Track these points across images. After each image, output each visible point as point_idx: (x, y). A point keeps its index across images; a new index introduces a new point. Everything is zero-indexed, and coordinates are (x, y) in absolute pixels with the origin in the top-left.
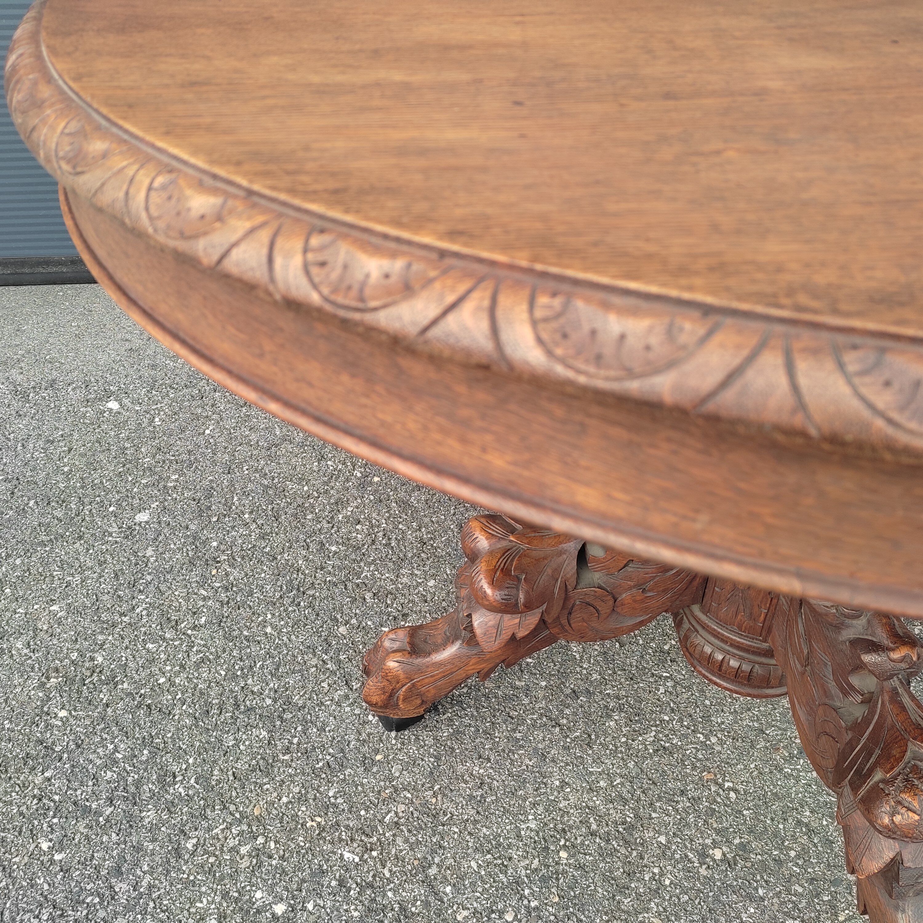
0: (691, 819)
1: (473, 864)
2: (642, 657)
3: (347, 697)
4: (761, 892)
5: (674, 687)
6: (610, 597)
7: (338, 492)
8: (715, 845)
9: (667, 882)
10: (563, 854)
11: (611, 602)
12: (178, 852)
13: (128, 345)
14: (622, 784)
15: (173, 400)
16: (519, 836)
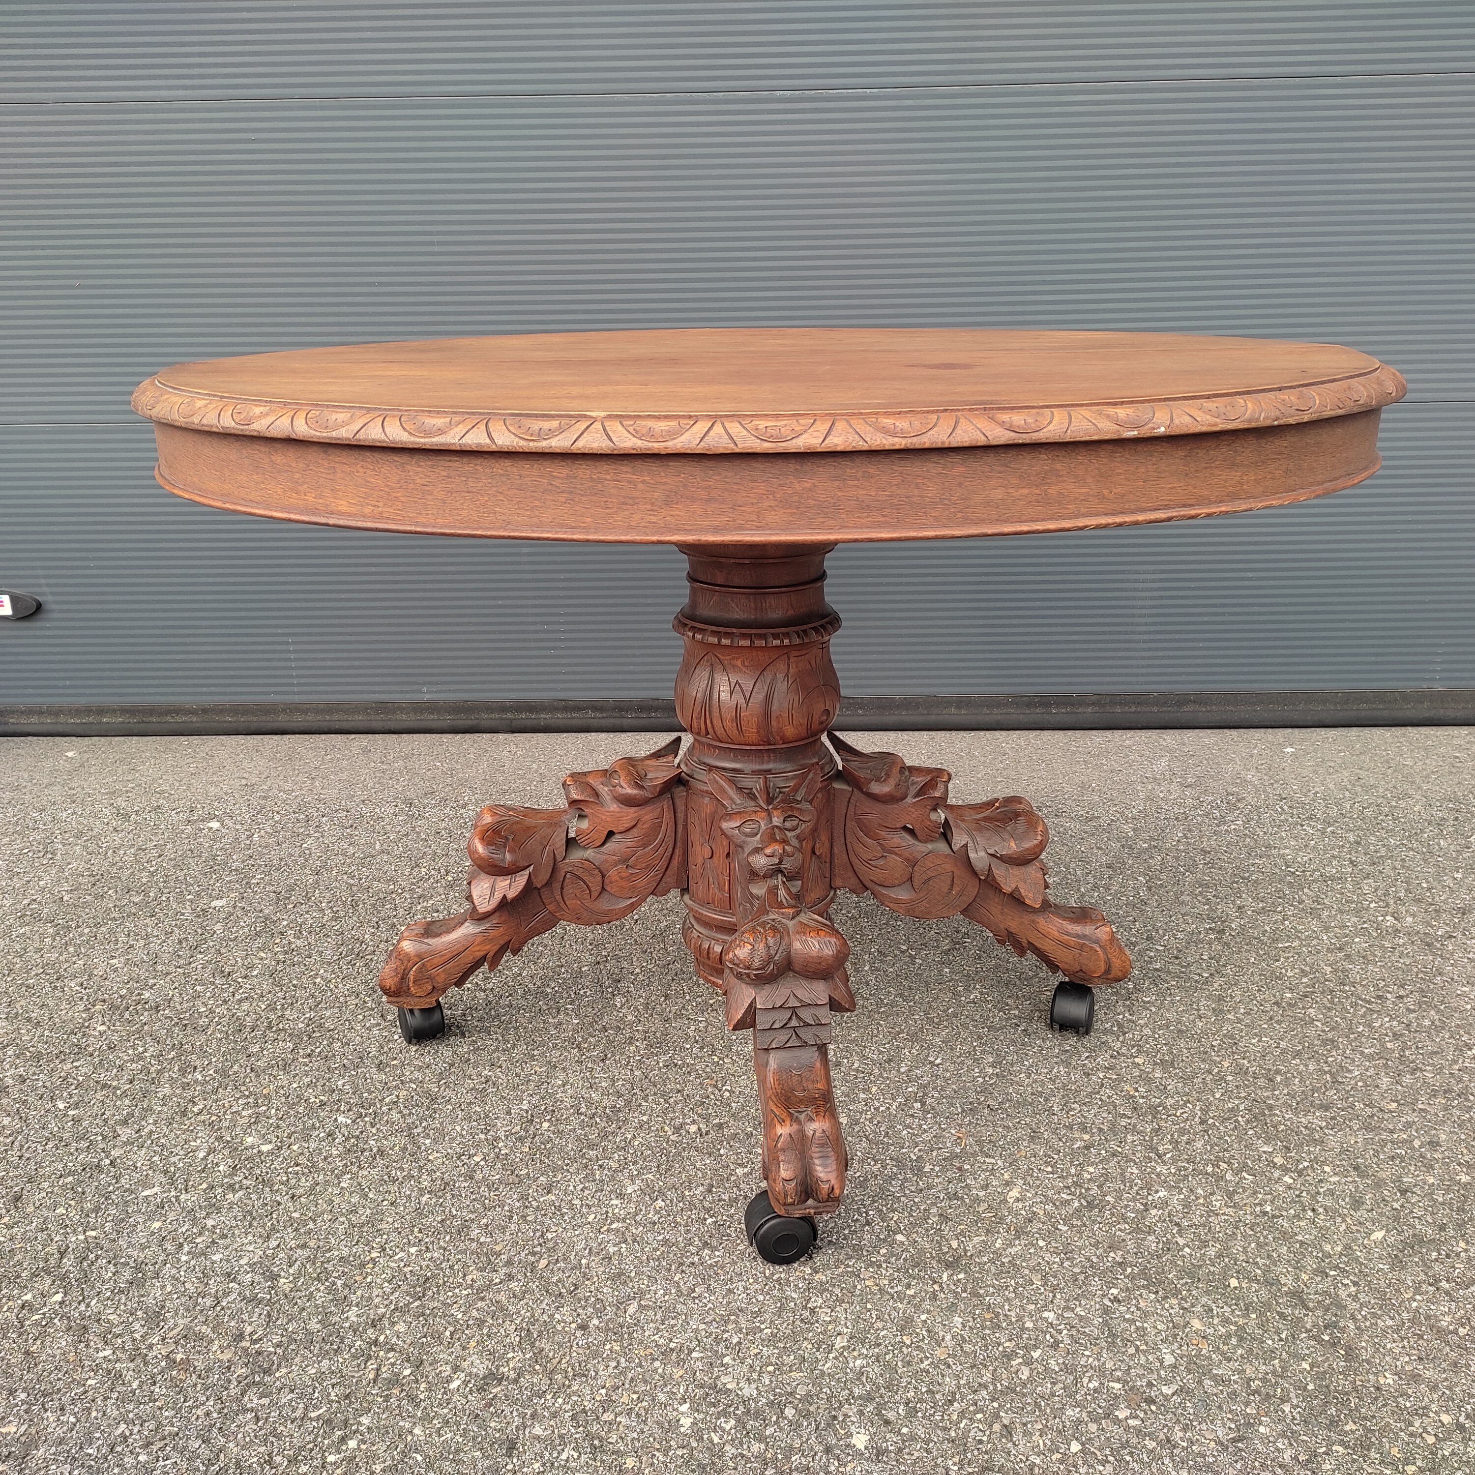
0: (679, 1106)
1: (458, 1128)
2: (684, 1007)
3: (378, 1024)
4: (722, 1152)
5: (706, 1027)
6: (597, 871)
7: (424, 890)
8: (694, 1122)
9: (636, 1143)
10: (546, 1125)
11: (599, 878)
12: (184, 1114)
13: (244, 782)
14: (623, 1085)
15: (277, 822)
16: (509, 1113)
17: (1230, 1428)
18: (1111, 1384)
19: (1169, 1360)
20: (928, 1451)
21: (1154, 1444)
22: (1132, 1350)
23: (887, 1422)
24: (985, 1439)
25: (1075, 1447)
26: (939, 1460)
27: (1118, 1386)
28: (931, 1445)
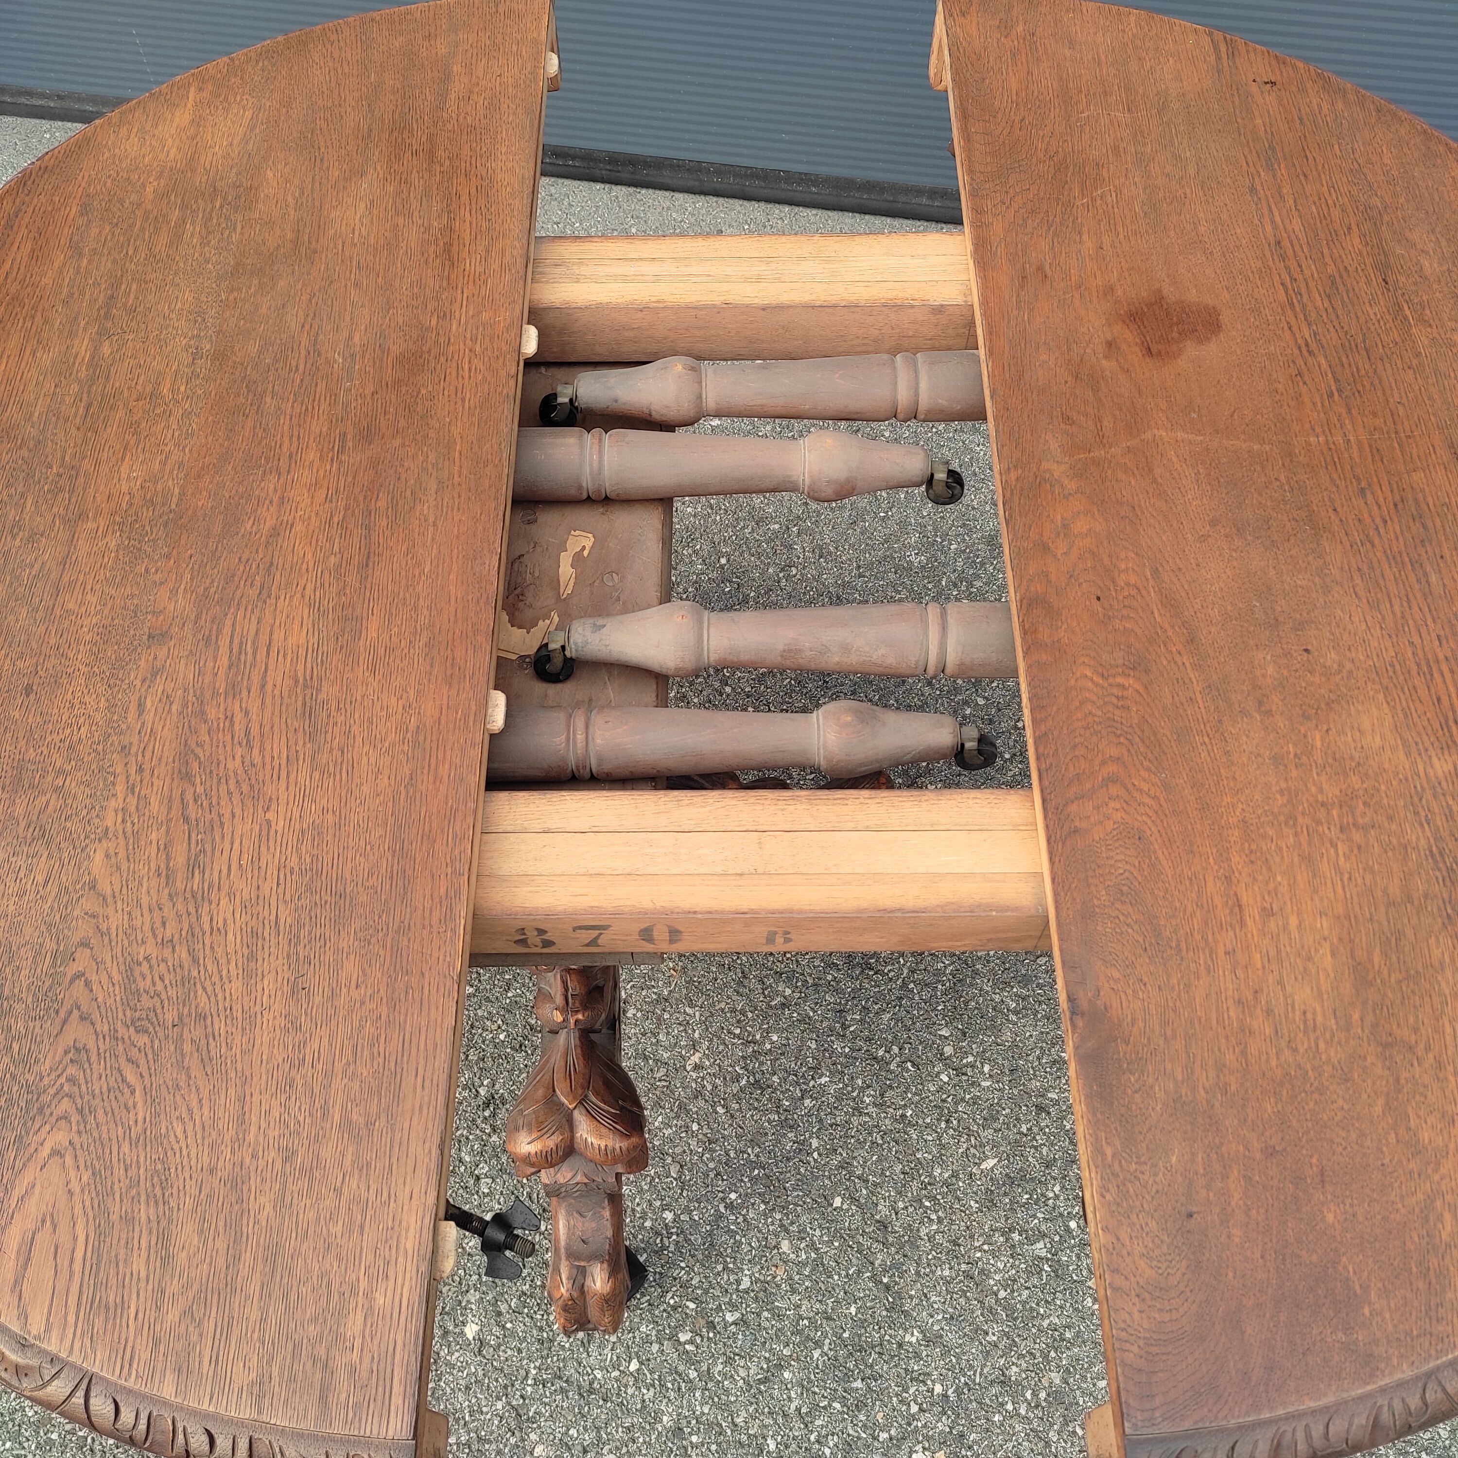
17: (762, 1368)
18: (688, 1303)
19: (746, 1283)
20: (520, 1351)
21: (696, 1374)
22: (720, 1268)
23: (499, 1314)
24: (567, 1345)
25: (634, 1366)
26: (525, 1362)
27: (692, 1305)
28: (524, 1345)
